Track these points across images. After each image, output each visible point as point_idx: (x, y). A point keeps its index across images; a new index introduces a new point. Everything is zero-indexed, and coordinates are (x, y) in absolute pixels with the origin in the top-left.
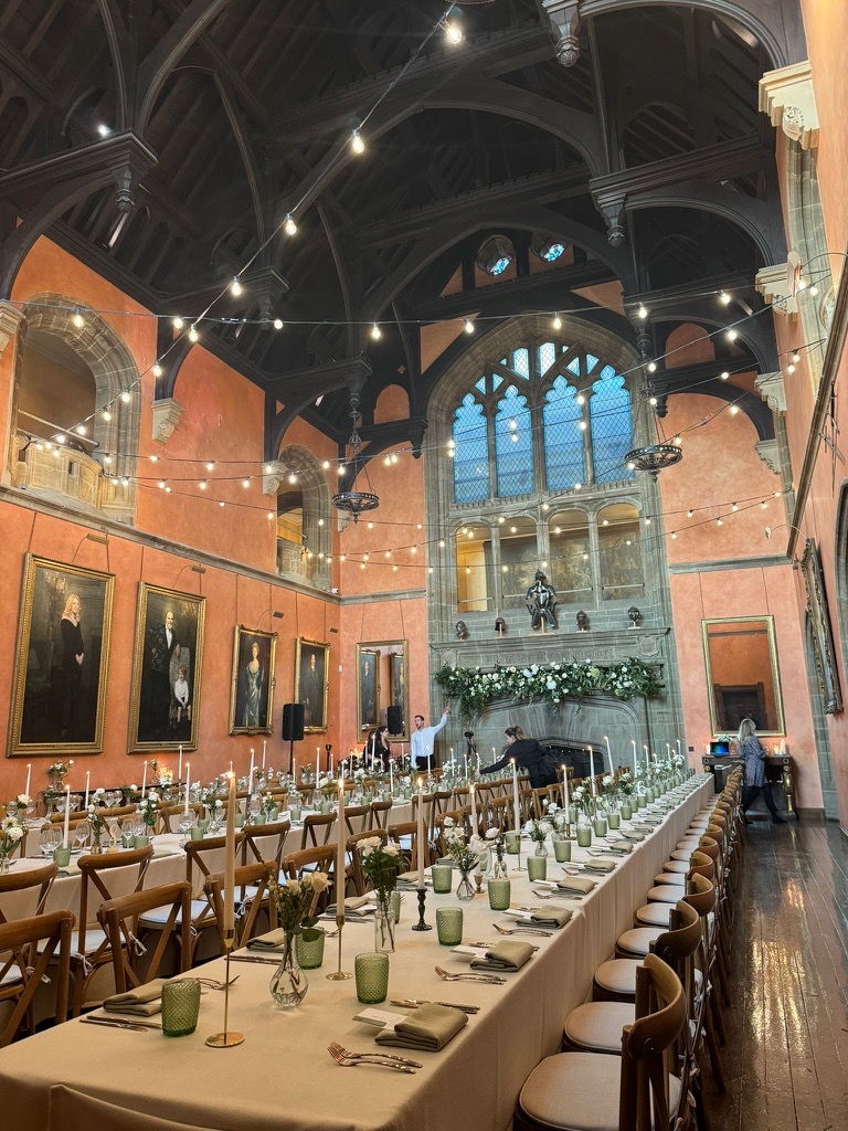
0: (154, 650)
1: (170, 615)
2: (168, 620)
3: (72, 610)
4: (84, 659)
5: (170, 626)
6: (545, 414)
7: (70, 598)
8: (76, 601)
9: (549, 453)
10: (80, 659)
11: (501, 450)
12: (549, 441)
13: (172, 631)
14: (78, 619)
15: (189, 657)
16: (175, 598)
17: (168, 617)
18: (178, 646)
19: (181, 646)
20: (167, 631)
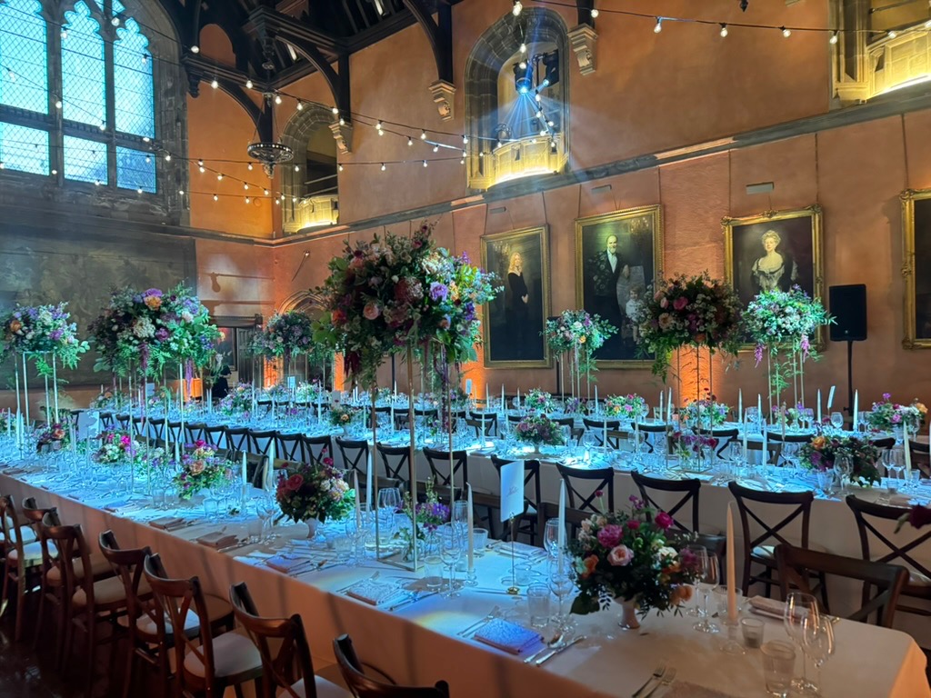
0: (595, 278)
1: (612, 239)
2: (609, 245)
3: (516, 263)
4: (529, 299)
5: (613, 250)
7: (513, 256)
8: (517, 257)
10: (525, 299)
13: (617, 254)
14: (521, 270)
15: (643, 274)
16: (616, 221)
17: (609, 242)
18: (626, 267)
19: (630, 266)
20: (610, 256)
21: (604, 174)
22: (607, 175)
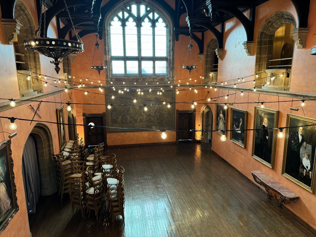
1: (301, 128)
8: (266, 120)
10: (267, 137)
13: (302, 136)
15: (311, 149)
16: (303, 121)
18: (305, 143)
19: (306, 143)
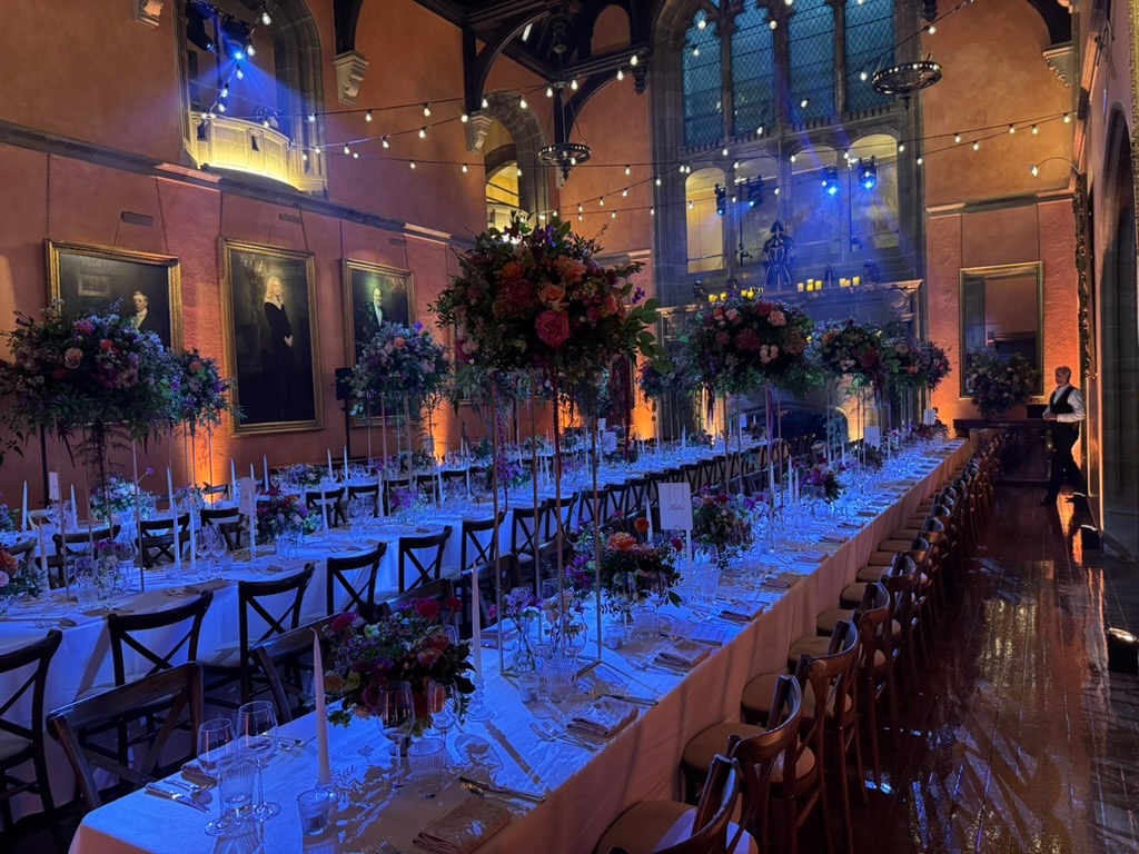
1: (377, 292)
2: (375, 298)
3: (274, 289)
4: (293, 341)
5: (379, 304)
6: (791, 28)
7: (271, 280)
9: (794, 77)
11: (737, 77)
12: (795, 62)
13: (381, 308)
14: (282, 302)
17: (375, 293)
20: (376, 308)
21: (361, 220)
22: (364, 222)
